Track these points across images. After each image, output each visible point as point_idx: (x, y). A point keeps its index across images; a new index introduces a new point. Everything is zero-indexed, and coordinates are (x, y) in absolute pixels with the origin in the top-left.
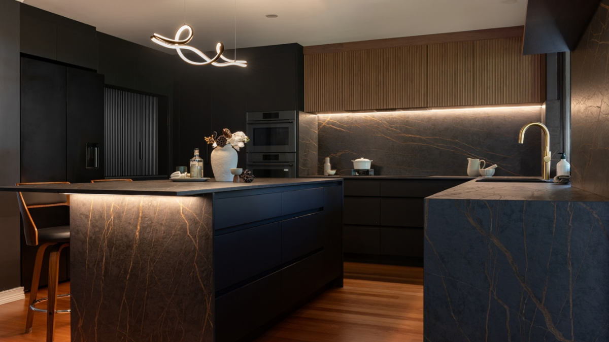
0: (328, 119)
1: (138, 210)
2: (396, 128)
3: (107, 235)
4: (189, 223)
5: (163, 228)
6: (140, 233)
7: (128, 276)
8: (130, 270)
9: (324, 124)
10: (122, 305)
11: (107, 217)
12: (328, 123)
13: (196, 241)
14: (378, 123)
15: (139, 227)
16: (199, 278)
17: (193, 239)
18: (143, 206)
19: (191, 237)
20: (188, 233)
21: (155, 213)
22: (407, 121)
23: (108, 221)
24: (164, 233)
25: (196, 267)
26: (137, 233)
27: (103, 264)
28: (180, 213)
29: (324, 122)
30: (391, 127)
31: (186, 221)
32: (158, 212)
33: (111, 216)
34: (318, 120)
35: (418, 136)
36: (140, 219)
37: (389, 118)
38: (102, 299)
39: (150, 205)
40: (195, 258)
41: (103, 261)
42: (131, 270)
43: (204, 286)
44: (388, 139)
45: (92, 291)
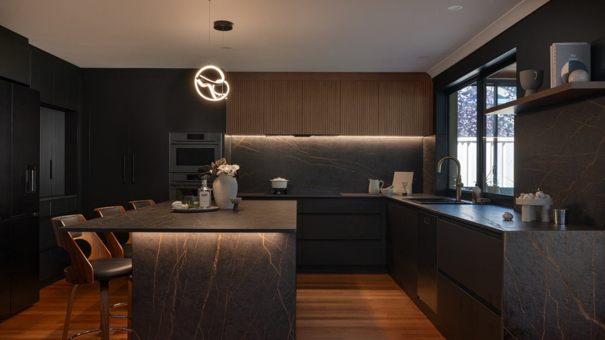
0: (242, 140)
1: (217, 244)
2: (306, 150)
3: (179, 268)
4: (271, 254)
5: (244, 259)
6: (218, 265)
7: (204, 306)
8: (206, 300)
9: (237, 145)
10: (196, 333)
11: (179, 251)
12: (242, 144)
13: (279, 269)
14: (289, 146)
15: (216, 260)
16: (282, 301)
17: (276, 268)
18: (221, 240)
19: (274, 266)
20: (271, 263)
21: (235, 246)
22: (315, 145)
23: (180, 255)
24: (245, 263)
25: (279, 292)
26: (215, 265)
27: (174, 297)
28: (262, 246)
29: (237, 142)
30: (301, 150)
31: (269, 252)
32: (238, 245)
33: (183, 251)
34: (232, 140)
35: (325, 159)
36: (218, 252)
37: (299, 141)
38: (172, 330)
39: (230, 239)
40: (278, 284)
41: (173, 294)
42: (208, 299)
43: (287, 308)
44: (298, 160)
45: (160, 324)
